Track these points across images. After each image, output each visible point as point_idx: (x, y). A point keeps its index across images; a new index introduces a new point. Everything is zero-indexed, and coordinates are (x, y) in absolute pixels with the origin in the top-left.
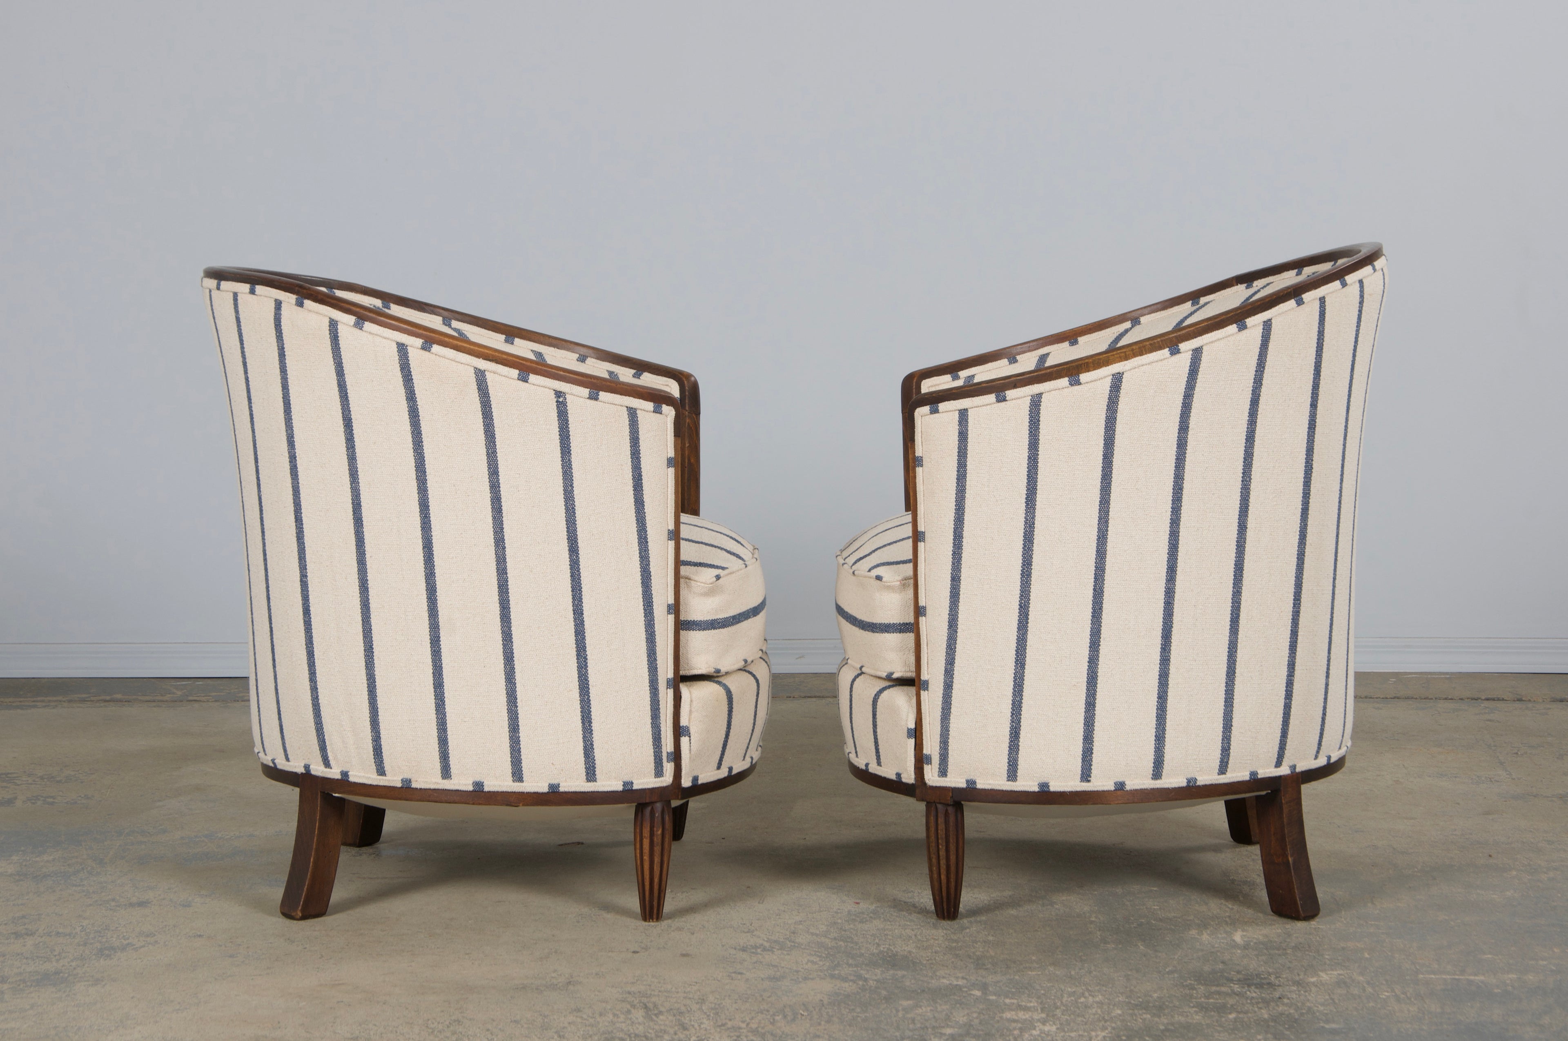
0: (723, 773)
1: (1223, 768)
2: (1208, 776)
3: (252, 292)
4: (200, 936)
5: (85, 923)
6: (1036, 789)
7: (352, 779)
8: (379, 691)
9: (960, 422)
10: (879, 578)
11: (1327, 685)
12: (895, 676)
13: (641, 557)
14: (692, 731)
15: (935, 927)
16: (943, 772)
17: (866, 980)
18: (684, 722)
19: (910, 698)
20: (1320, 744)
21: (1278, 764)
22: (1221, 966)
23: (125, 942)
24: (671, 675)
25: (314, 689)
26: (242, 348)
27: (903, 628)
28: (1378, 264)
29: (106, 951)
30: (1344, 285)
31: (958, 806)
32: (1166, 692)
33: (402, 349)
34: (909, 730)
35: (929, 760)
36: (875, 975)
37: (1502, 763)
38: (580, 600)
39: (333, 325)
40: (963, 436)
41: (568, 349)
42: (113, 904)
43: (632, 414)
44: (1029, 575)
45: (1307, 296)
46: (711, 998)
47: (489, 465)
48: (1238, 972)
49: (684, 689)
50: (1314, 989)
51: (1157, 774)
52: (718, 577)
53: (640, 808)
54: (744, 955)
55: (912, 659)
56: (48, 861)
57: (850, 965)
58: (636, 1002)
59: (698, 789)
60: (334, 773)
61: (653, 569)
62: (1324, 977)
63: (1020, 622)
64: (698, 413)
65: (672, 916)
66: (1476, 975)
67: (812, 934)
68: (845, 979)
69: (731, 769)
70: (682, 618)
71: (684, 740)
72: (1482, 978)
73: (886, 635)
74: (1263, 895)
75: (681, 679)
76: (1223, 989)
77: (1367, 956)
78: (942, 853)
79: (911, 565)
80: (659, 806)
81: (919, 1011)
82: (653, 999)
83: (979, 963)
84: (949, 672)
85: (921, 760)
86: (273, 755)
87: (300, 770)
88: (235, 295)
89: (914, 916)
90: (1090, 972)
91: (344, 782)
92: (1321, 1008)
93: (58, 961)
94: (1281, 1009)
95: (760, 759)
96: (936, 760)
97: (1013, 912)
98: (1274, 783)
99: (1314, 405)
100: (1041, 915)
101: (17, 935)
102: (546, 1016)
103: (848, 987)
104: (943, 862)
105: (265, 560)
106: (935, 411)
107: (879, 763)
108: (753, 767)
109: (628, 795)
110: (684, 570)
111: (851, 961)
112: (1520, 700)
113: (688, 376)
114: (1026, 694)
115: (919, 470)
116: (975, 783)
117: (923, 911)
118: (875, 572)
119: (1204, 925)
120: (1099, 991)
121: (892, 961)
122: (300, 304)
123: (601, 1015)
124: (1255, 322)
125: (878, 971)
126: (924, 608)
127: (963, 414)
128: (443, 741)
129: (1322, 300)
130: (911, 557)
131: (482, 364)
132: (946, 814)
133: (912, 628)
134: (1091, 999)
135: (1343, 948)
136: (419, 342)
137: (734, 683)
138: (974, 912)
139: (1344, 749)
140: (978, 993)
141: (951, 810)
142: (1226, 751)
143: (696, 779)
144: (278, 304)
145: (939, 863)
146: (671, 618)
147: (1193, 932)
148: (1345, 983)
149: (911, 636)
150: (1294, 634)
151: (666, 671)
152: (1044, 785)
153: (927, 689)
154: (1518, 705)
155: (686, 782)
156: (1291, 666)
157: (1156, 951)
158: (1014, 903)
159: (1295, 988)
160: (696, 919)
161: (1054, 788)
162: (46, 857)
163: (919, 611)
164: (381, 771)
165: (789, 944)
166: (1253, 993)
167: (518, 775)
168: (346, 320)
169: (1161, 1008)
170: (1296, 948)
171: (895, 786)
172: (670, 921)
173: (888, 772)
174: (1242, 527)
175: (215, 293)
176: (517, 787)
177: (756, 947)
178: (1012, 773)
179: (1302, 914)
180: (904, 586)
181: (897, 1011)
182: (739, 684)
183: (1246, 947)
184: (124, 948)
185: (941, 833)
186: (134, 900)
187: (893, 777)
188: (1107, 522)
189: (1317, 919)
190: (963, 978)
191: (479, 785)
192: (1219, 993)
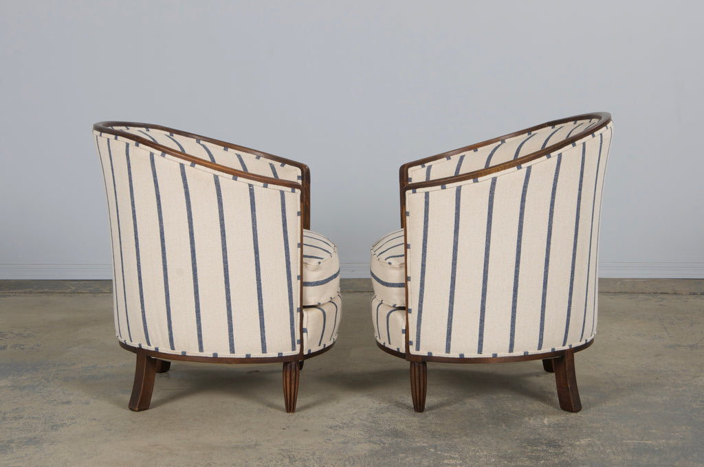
0: (322, 347)
1: (540, 347)
2: (533, 351)
3: (116, 139)
4: (95, 419)
5: (44, 412)
6: (458, 357)
7: (160, 351)
8: (172, 314)
9: (426, 198)
10: (390, 263)
11: (585, 309)
12: (397, 306)
13: (286, 255)
14: (308, 330)
15: (414, 416)
16: (418, 349)
17: (384, 443)
18: (304, 326)
19: (403, 317)
20: (582, 335)
21: (564, 345)
22: (538, 436)
23: (63, 422)
24: (299, 306)
25: (143, 312)
26: (111, 162)
27: (400, 285)
28: (609, 125)
29: (55, 427)
30: (594, 136)
31: (424, 363)
32: (515, 315)
33: (182, 166)
34: (403, 330)
35: (411, 343)
36: (388, 441)
37: (665, 328)
38: (260, 274)
39: (152, 155)
40: (427, 204)
41: (252, 153)
42: (55, 402)
43: (282, 193)
44: (456, 264)
45: (577, 142)
46: (318, 453)
47: (220, 216)
48: (546, 440)
49: (305, 312)
50: (578, 448)
51: (511, 350)
52: (319, 263)
53: (286, 364)
54: (331, 431)
55: (404, 299)
56: (24, 380)
57: (377, 436)
58: (286, 454)
59: (311, 355)
60: (152, 348)
61: (291, 260)
62: (583, 442)
63: (451, 284)
64: (309, 183)
65: (300, 410)
66: (648, 440)
67: (361, 419)
68: (375, 443)
69: (325, 345)
70: (304, 281)
71: (305, 334)
72: (650, 442)
73: (393, 288)
74: (556, 399)
75: (303, 307)
76: (539, 448)
77: (601, 431)
78: (417, 384)
79: (404, 258)
80: (294, 363)
81: (407, 459)
82: (293, 453)
83: (433, 435)
84: (420, 306)
85: (408, 343)
86: (125, 338)
87: (137, 346)
88: (108, 140)
89: (405, 410)
90: (481, 439)
91: (156, 352)
92: (581, 458)
93: (35, 432)
94: (563, 458)
95: (337, 339)
96: (414, 343)
97: (448, 408)
98: (562, 353)
99: (580, 189)
100: (460, 410)
101: (15, 418)
102: (247, 462)
103: (377, 447)
104: (418, 388)
105: (121, 255)
106: (414, 192)
107: (390, 343)
108: (334, 343)
109: (280, 358)
110: (304, 259)
111: (378, 434)
112: (676, 294)
113: (306, 166)
114: (454, 315)
115: (407, 217)
116: (431, 354)
117: (408, 408)
118: (388, 261)
119: (531, 415)
120: (485, 449)
121: (396, 433)
122: (137, 145)
123: (270, 461)
124: (555, 154)
125: (390, 439)
126: (410, 277)
127: (427, 194)
128: (200, 336)
129: (584, 144)
130: (404, 253)
131: (217, 173)
132: (419, 367)
133: (404, 285)
134: (481, 453)
135: (591, 427)
136: (189, 163)
137: (326, 309)
138: (431, 408)
139: (593, 336)
140: (433, 450)
141: (421, 365)
142: (541, 340)
143: (310, 351)
144: (128, 145)
145: (416, 389)
146: (299, 281)
147: (527, 418)
148: (591, 445)
149: (404, 289)
150: (571, 288)
151: (297, 304)
152: (462, 355)
153: (411, 313)
154: (674, 296)
155: (305, 353)
156: (570, 302)
157: (510, 429)
158: (448, 403)
159: (569, 448)
160: (310, 412)
161: (466, 356)
162: (24, 378)
163: (407, 279)
164: (173, 348)
165: (351, 425)
166: (551, 450)
167: (232, 351)
168: (157, 153)
169: (511, 458)
170: (570, 427)
171: (396, 353)
172: (298, 413)
173: (393, 347)
174: (549, 243)
175: (99, 137)
176: (232, 356)
177: (336, 426)
178: (448, 350)
179: (574, 410)
180: (401, 267)
181: (398, 459)
182: (329, 309)
183: (549, 426)
184: (62, 426)
185: (417, 375)
186: (64, 400)
187: (396, 350)
188: (490, 241)
189: (580, 412)
190: (427, 442)
191: (215, 355)
192: (537, 450)
